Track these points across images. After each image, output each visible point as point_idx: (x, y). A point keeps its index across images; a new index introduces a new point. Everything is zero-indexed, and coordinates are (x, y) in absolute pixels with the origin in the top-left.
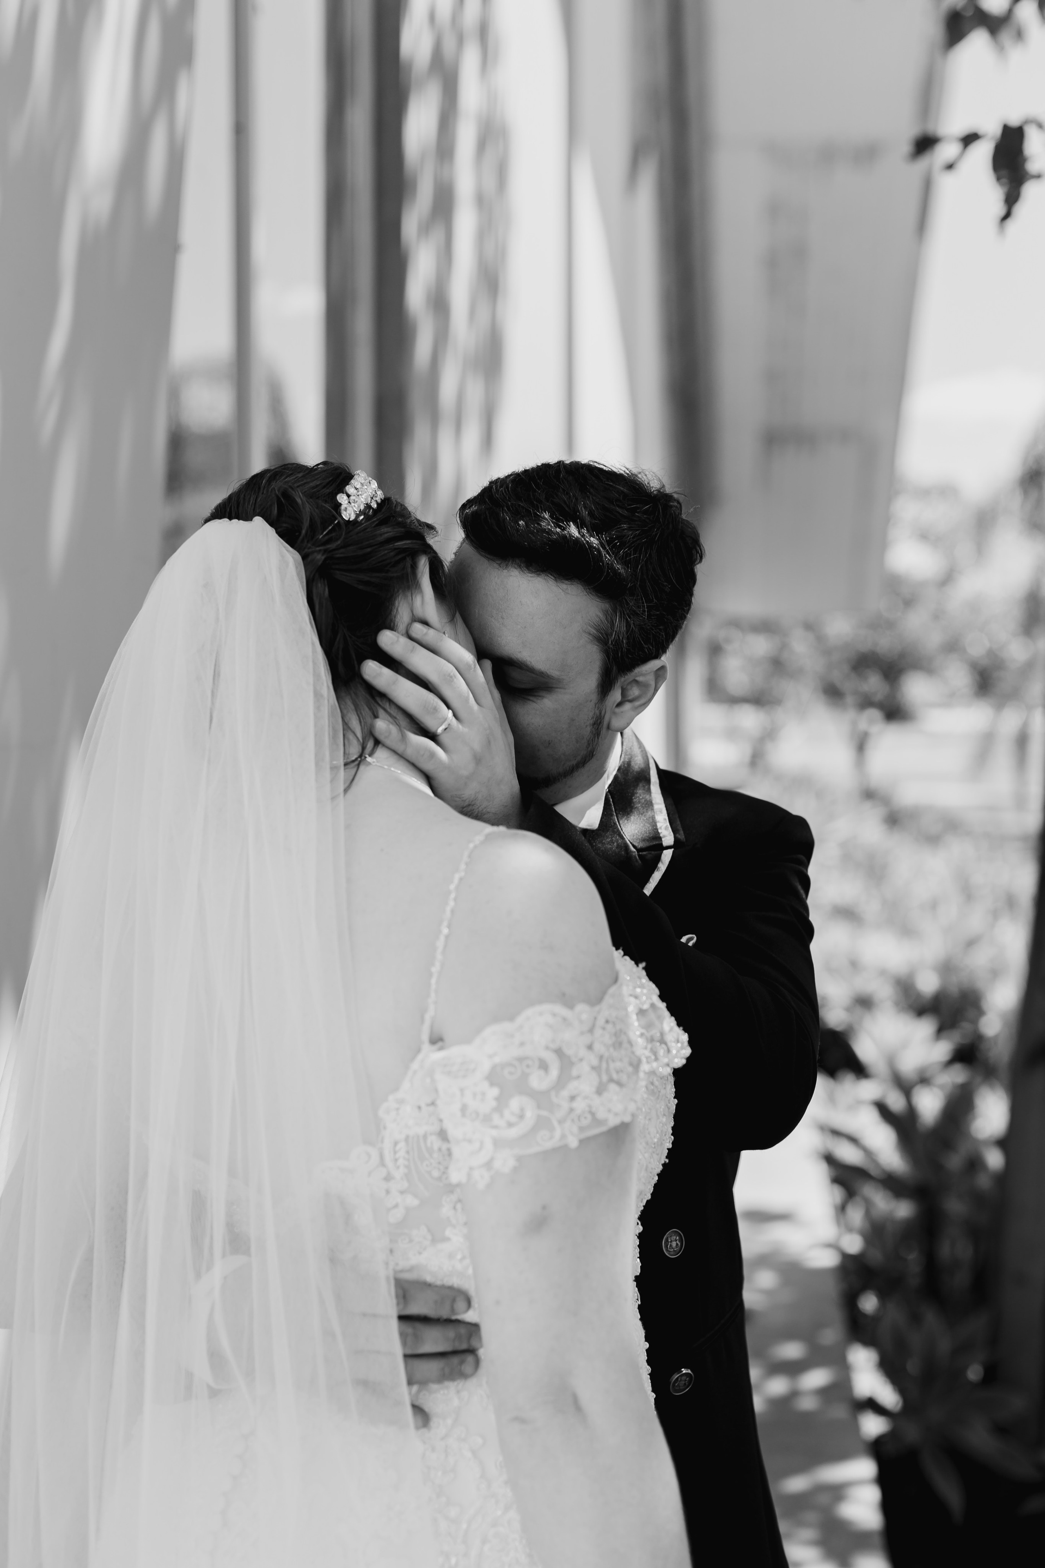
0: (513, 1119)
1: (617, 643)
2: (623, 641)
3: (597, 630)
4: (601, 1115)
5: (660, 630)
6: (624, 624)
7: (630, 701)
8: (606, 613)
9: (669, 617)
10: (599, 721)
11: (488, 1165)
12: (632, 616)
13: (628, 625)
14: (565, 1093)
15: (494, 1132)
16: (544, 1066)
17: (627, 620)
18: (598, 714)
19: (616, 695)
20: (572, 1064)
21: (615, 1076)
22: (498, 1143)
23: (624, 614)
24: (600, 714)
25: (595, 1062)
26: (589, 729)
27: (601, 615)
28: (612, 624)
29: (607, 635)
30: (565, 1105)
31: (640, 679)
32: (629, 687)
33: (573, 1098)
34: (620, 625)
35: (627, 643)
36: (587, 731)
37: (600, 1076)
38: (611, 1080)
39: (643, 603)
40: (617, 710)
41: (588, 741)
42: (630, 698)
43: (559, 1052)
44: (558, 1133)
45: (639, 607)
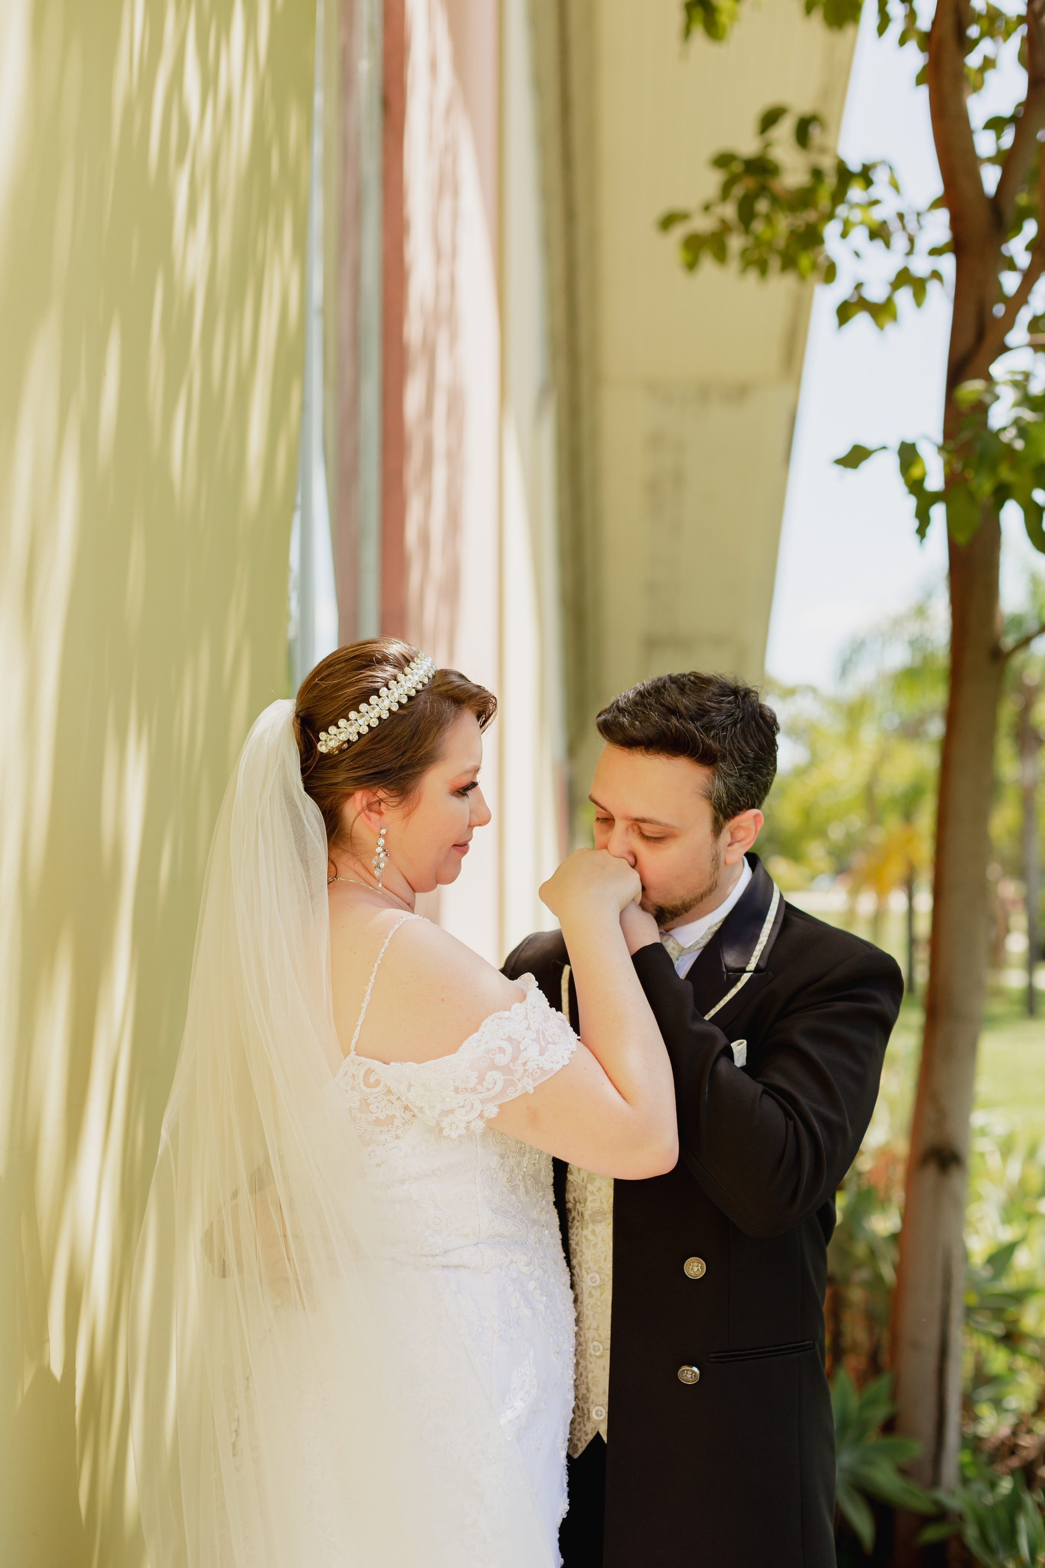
0: (491, 1086)
1: (719, 798)
2: (723, 796)
3: (704, 791)
4: (547, 1066)
5: (752, 785)
6: (721, 784)
7: (738, 842)
8: (708, 778)
9: (757, 775)
10: (716, 858)
11: (481, 1116)
12: (727, 778)
13: (725, 783)
14: (520, 1061)
15: (480, 1096)
16: (502, 1050)
17: (724, 780)
18: (715, 853)
19: (725, 837)
20: (519, 1043)
21: (550, 1040)
22: (483, 1101)
23: (721, 776)
24: (717, 852)
25: (534, 1036)
26: (709, 864)
27: (705, 780)
28: (713, 784)
29: (710, 793)
30: (521, 1069)
31: (743, 824)
32: (736, 831)
33: (525, 1064)
34: (719, 784)
35: (726, 797)
36: (708, 866)
37: (539, 1044)
38: (549, 1043)
39: (734, 767)
40: (729, 848)
41: (710, 874)
42: (739, 839)
43: (510, 1039)
44: (520, 1085)
45: (731, 770)
